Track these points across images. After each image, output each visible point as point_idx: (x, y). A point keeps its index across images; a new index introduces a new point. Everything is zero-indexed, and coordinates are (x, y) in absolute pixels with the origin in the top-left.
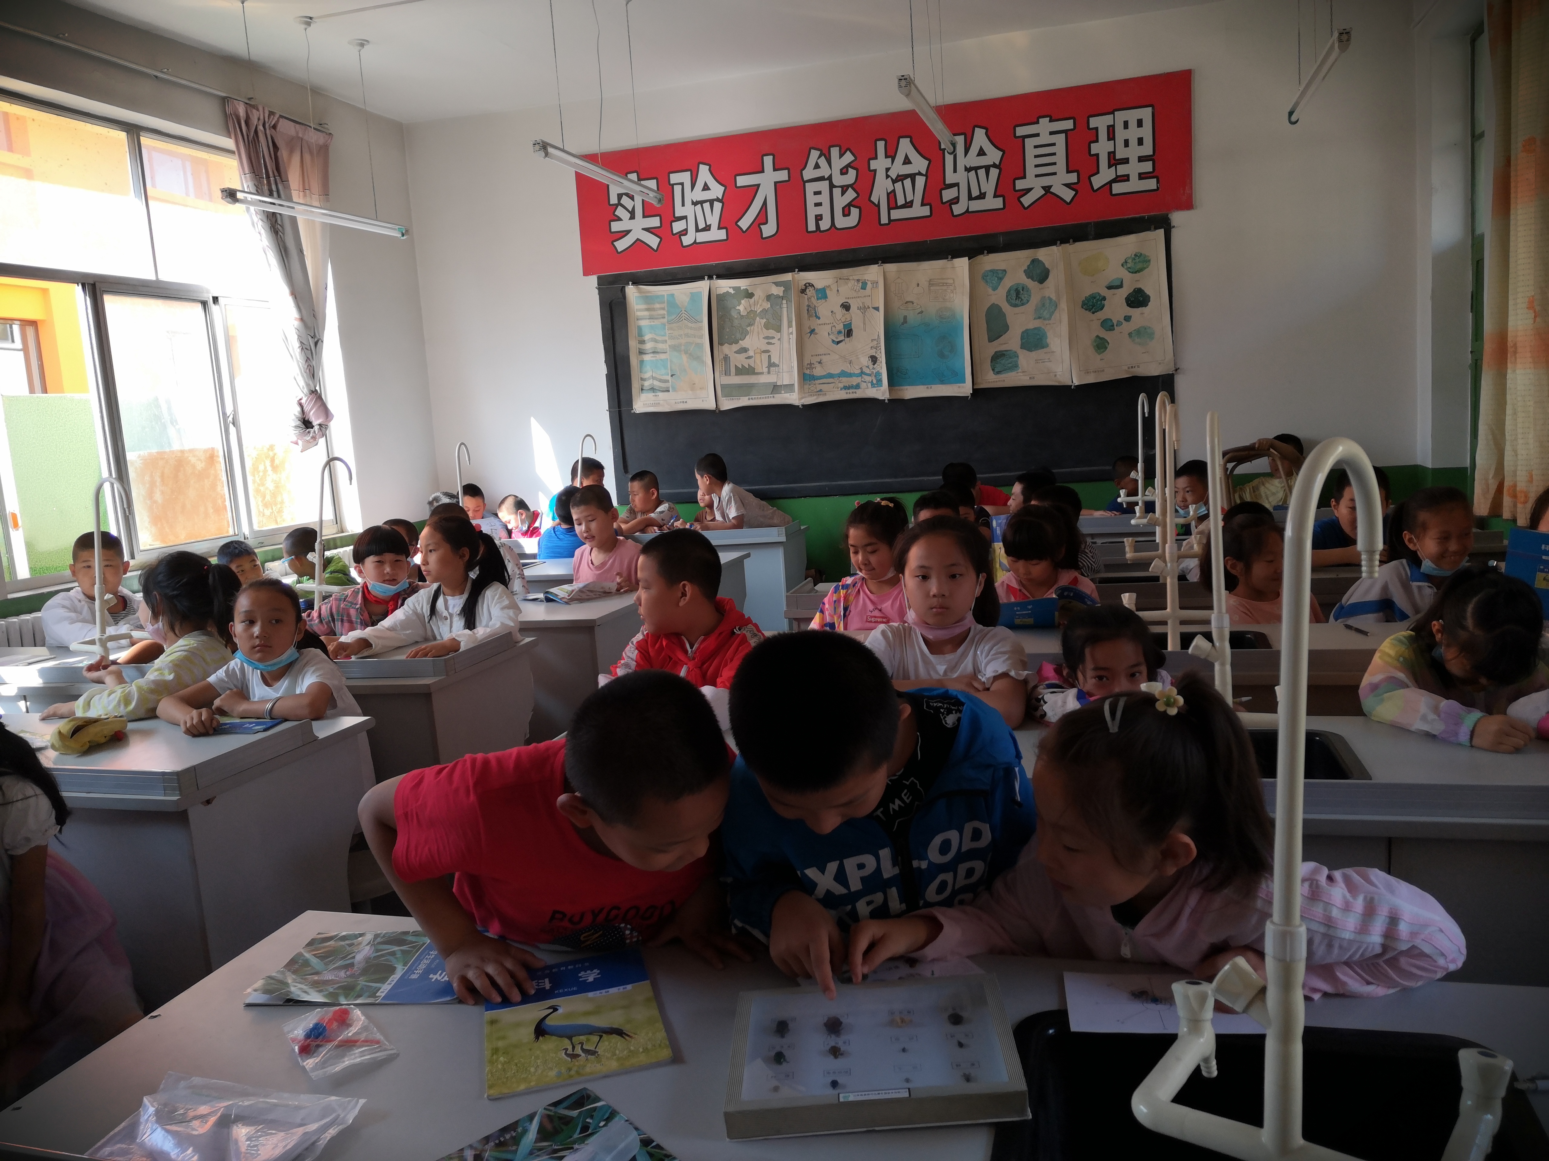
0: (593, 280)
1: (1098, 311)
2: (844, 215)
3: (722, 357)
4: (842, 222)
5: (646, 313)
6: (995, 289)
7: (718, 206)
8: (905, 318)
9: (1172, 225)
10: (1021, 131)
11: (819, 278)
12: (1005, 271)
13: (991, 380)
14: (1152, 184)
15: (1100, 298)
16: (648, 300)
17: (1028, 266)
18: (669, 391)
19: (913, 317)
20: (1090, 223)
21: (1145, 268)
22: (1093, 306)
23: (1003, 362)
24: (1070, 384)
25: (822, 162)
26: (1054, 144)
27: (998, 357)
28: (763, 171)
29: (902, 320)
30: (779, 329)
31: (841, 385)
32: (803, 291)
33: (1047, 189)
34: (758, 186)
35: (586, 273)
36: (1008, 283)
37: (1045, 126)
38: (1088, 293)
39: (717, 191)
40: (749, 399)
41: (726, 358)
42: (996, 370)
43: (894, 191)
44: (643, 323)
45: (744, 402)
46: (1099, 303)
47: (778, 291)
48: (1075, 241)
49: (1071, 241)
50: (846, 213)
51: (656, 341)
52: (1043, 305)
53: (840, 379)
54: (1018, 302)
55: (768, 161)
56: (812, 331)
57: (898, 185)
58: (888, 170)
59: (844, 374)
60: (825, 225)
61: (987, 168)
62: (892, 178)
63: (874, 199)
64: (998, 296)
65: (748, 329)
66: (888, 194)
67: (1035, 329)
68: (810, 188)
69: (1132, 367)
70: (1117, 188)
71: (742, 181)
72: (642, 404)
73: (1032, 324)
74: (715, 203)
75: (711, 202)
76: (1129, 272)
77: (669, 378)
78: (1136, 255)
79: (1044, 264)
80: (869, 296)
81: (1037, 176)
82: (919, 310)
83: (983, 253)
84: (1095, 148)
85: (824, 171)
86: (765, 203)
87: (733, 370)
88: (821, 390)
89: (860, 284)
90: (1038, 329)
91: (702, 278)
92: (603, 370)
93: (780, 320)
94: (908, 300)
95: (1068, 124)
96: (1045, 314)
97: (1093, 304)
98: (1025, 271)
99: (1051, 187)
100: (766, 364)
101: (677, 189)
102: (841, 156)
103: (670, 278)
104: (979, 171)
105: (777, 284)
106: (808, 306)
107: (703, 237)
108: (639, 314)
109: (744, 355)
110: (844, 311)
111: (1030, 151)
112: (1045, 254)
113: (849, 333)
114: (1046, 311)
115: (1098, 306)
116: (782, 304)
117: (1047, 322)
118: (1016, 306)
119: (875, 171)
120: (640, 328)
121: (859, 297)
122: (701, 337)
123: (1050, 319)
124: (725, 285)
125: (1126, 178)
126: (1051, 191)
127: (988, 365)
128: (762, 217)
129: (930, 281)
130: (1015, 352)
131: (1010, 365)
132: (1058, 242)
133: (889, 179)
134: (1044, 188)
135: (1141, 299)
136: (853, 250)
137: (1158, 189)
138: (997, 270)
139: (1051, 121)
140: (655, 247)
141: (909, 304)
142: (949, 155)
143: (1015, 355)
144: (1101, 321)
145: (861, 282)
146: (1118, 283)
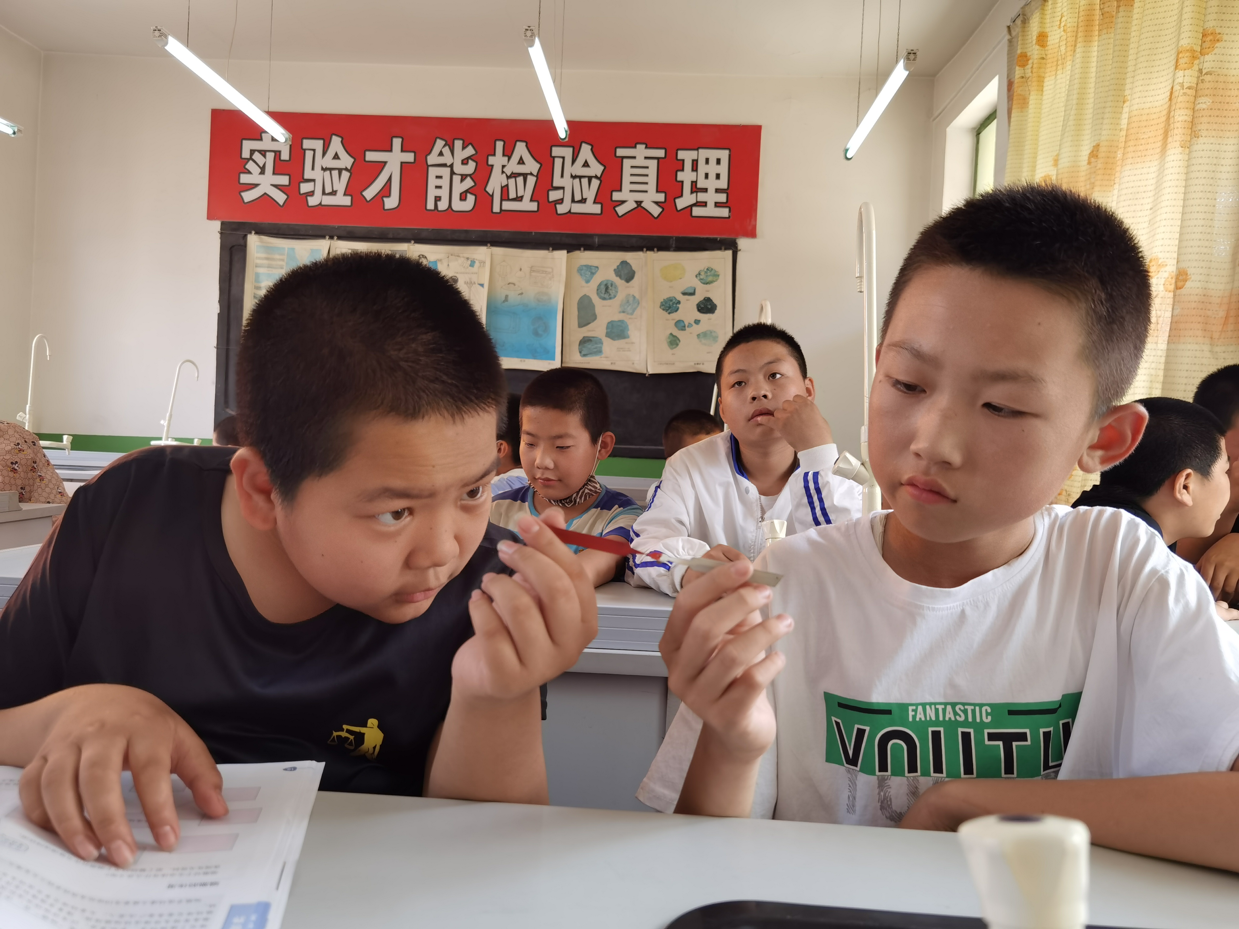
0: (217, 225)
1: (673, 312)
2: (461, 199)
4: (458, 205)
5: (265, 262)
6: (588, 281)
7: (346, 175)
8: (507, 296)
9: (739, 248)
10: (620, 152)
11: (432, 252)
12: (597, 267)
13: (577, 361)
14: (724, 212)
15: (676, 302)
16: (268, 249)
17: (618, 267)
19: (513, 297)
20: (672, 238)
21: (714, 281)
23: (590, 346)
24: (645, 372)
25: (446, 151)
26: (647, 167)
27: (585, 341)
28: (391, 150)
29: (503, 299)
33: (639, 203)
34: (385, 163)
35: (210, 217)
36: (598, 279)
37: (641, 151)
38: (665, 296)
39: (346, 161)
42: (583, 353)
43: (507, 185)
44: (261, 270)
46: (675, 305)
48: (658, 250)
49: (655, 249)
50: (463, 197)
52: (628, 302)
54: (606, 296)
55: (397, 143)
57: (512, 181)
58: (503, 166)
60: (443, 206)
61: (590, 179)
62: (506, 175)
63: (489, 189)
64: (590, 289)
66: (502, 188)
67: (619, 321)
68: (433, 172)
69: (698, 364)
70: (697, 212)
71: (371, 156)
73: (617, 317)
74: (344, 172)
75: (340, 171)
76: (702, 283)
78: (707, 269)
79: (631, 266)
80: (476, 273)
81: (631, 191)
82: (520, 292)
83: (580, 249)
84: (680, 176)
85: (447, 159)
86: (390, 179)
89: (469, 262)
90: (622, 321)
91: (323, 237)
92: (215, 308)
94: (511, 281)
95: (661, 153)
96: (629, 309)
97: (670, 306)
98: (615, 270)
99: (641, 202)
101: (309, 155)
102: (464, 148)
103: (292, 233)
104: (583, 180)
107: (328, 201)
108: (259, 261)
111: (627, 170)
112: (634, 258)
114: (630, 307)
115: (674, 308)
117: (630, 316)
118: (604, 299)
119: (492, 166)
120: (257, 275)
121: (467, 273)
123: (632, 314)
125: (704, 204)
126: (642, 205)
127: (576, 347)
128: (386, 191)
129: (532, 267)
130: (601, 339)
131: (595, 350)
132: (645, 249)
133: (504, 175)
134: (636, 202)
135: (709, 307)
136: (466, 232)
137: (729, 217)
138: (591, 266)
139: (646, 147)
140: (281, 203)
141: (511, 285)
142: (558, 163)
143: (600, 342)
144: (675, 321)
145: (470, 260)
146: (691, 291)
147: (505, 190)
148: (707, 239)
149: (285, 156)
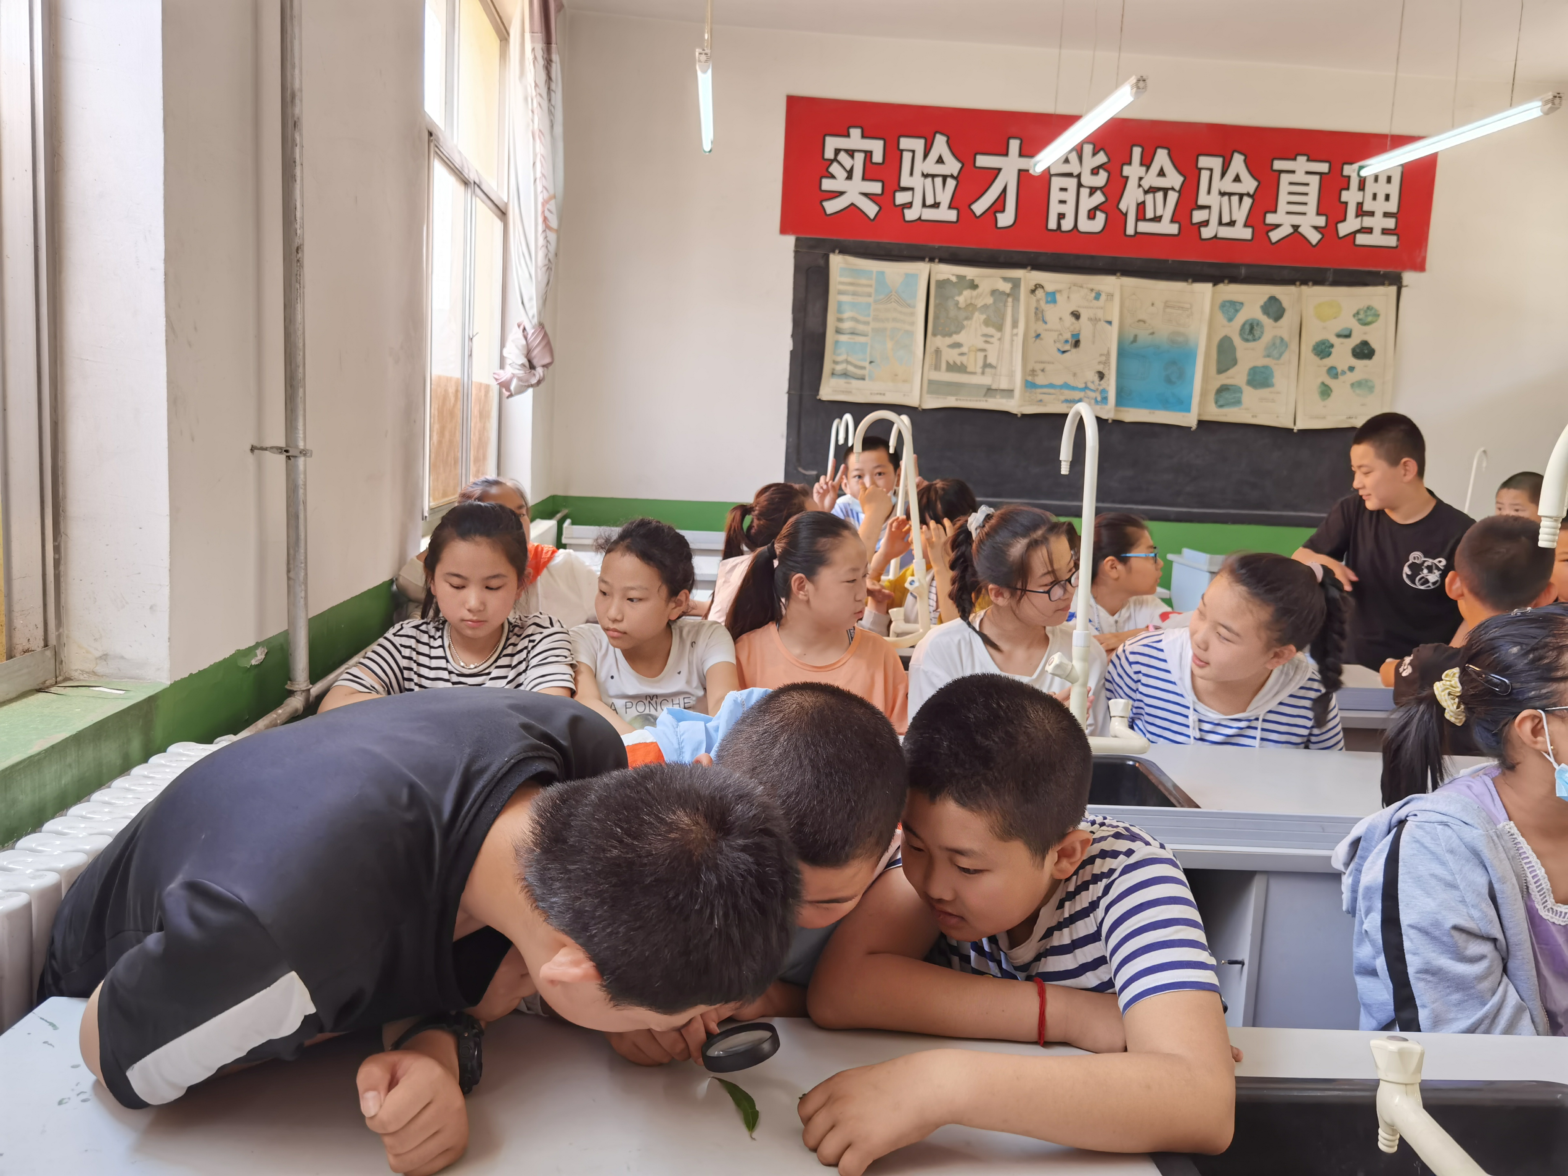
0: (790, 241)
1: (1326, 357)
2: (1089, 218)
3: (933, 349)
4: (1085, 225)
5: (850, 288)
6: (1230, 320)
7: (951, 184)
8: (1136, 336)
9: (1405, 282)
10: (1278, 165)
11: (1051, 280)
12: (1242, 304)
13: (1216, 413)
14: (1391, 241)
15: (1329, 346)
16: (855, 271)
17: (1265, 303)
18: (863, 379)
19: (1143, 336)
20: (1330, 269)
21: (1374, 322)
22: (1322, 352)
23: (1227, 396)
24: (1293, 427)
25: (1073, 157)
26: (1307, 184)
27: (1222, 390)
28: (1006, 154)
29: (1132, 338)
30: (1000, 328)
31: (1063, 398)
32: (1033, 291)
33: (1296, 227)
34: (999, 170)
35: (784, 230)
36: (1243, 316)
37: (1301, 164)
38: (1318, 338)
39: (952, 166)
40: (957, 400)
41: (938, 351)
42: (1220, 403)
43: (1144, 202)
44: (844, 298)
45: (951, 402)
46: (1327, 350)
47: (1006, 287)
48: (1313, 284)
49: (1310, 283)
50: (1091, 215)
51: (856, 320)
52: (1274, 344)
53: (1062, 391)
54: (1250, 337)
56: (1038, 336)
57: (1150, 197)
58: (1141, 179)
59: (1066, 386)
60: (1067, 225)
61: (1241, 196)
62: (1144, 190)
63: (1123, 206)
64: (1233, 330)
65: (965, 323)
66: (1138, 205)
67: (1263, 367)
68: (1057, 184)
69: (1350, 417)
70: (1361, 239)
71: (983, 161)
72: (829, 391)
73: (1261, 362)
74: (949, 180)
75: (945, 178)
76: (1360, 323)
77: (866, 364)
78: (1367, 308)
79: (1280, 303)
80: (1104, 308)
81: (1288, 213)
82: (1151, 331)
83: (1224, 282)
84: (1345, 196)
86: (1005, 190)
87: (944, 366)
88: (1041, 401)
89: (1093, 295)
90: (1266, 367)
91: (921, 259)
92: (788, 345)
93: (1003, 318)
94: (1141, 317)
95: (1324, 167)
96: (1275, 353)
97: (1322, 350)
98: (1262, 307)
99: (1298, 226)
100: (980, 363)
101: (907, 157)
102: (1095, 153)
103: (883, 254)
104: (1232, 197)
105: (1005, 279)
106: (1037, 309)
107: (930, 214)
108: (842, 287)
109: (957, 351)
110: (1073, 320)
111: (1284, 187)
112: (1284, 293)
113: (1077, 344)
114: (1276, 351)
115: (1327, 352)
116: (1006, 302)
117: (1276, 361)
118: (1247, 340)
119: (1127, 178)
120: (840, 304)
121: (1090, 308)
122: (913, 324)
123: (1278, 359)
124: (946, 271)
125: (1369, 231)
126: (1300, 230)
127: (1211, 396)
128: (999, 205)
129: (1166, 302)
130: (1240, 388)
131: (1233, 400)
132: (1298, 283)
133: (1141, 189)
134: (1293, 226)
135: (1366, 351)
136: (1092, 257)
137: (1397, 247)
138: (1235, 302)
139: (1308, 160)
140: (872, 216)
141: (1141, 323)
142: (1205, 175)
143: (1238, 390)
144: (1326, 368)
145: (1094, 292)
146: (1347, 333)
147: (1141, 207)
148: (1370, 273)
149: (878, 158)
